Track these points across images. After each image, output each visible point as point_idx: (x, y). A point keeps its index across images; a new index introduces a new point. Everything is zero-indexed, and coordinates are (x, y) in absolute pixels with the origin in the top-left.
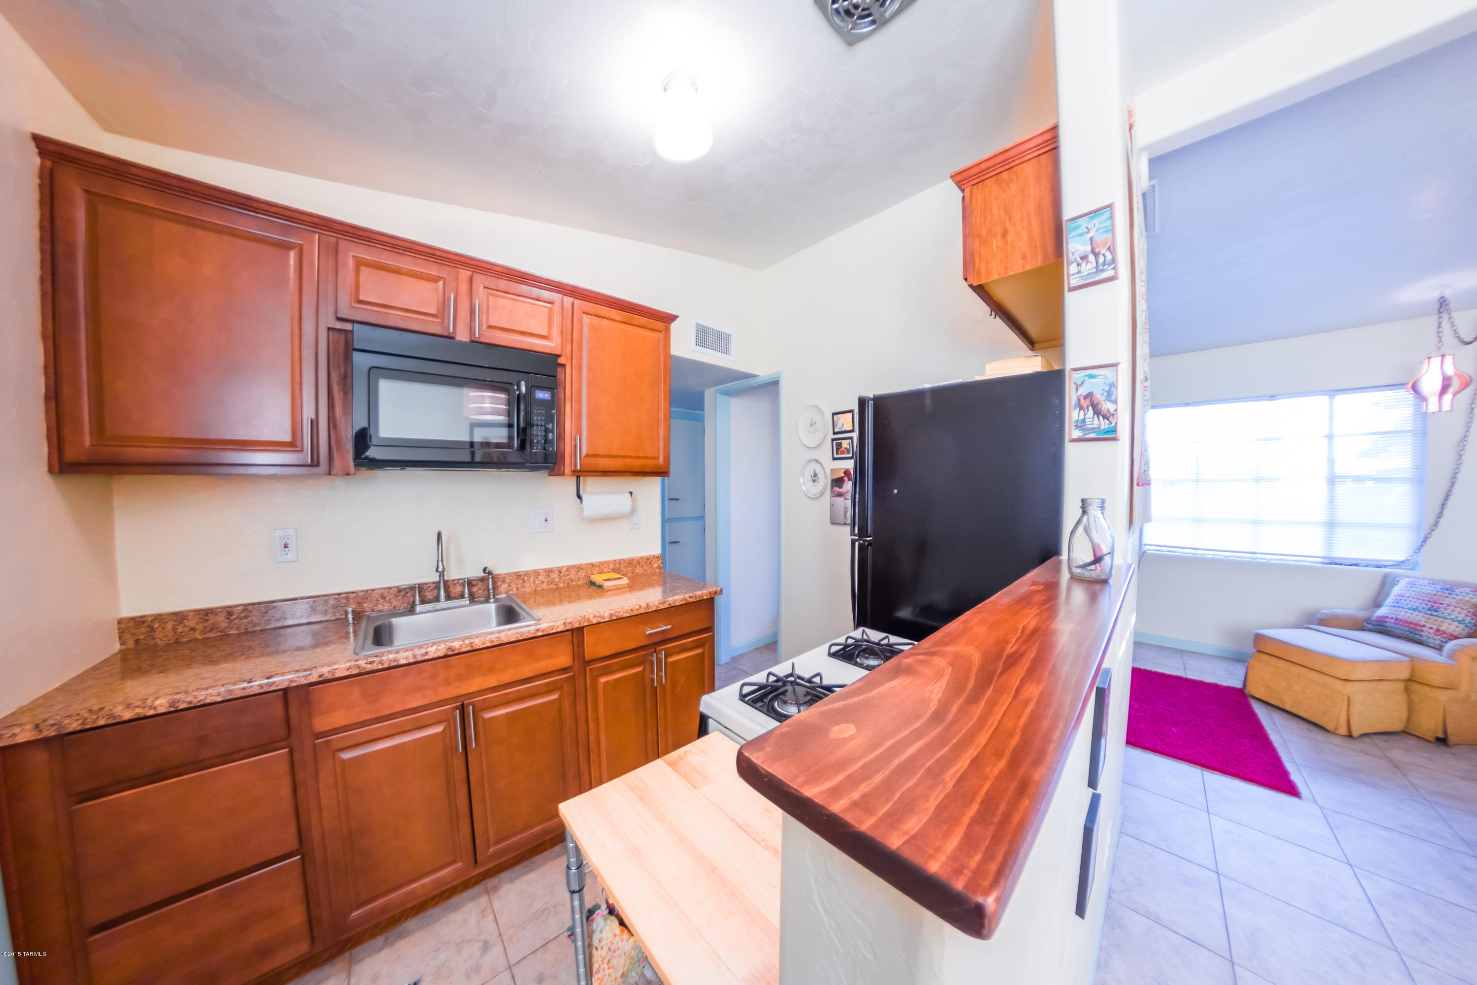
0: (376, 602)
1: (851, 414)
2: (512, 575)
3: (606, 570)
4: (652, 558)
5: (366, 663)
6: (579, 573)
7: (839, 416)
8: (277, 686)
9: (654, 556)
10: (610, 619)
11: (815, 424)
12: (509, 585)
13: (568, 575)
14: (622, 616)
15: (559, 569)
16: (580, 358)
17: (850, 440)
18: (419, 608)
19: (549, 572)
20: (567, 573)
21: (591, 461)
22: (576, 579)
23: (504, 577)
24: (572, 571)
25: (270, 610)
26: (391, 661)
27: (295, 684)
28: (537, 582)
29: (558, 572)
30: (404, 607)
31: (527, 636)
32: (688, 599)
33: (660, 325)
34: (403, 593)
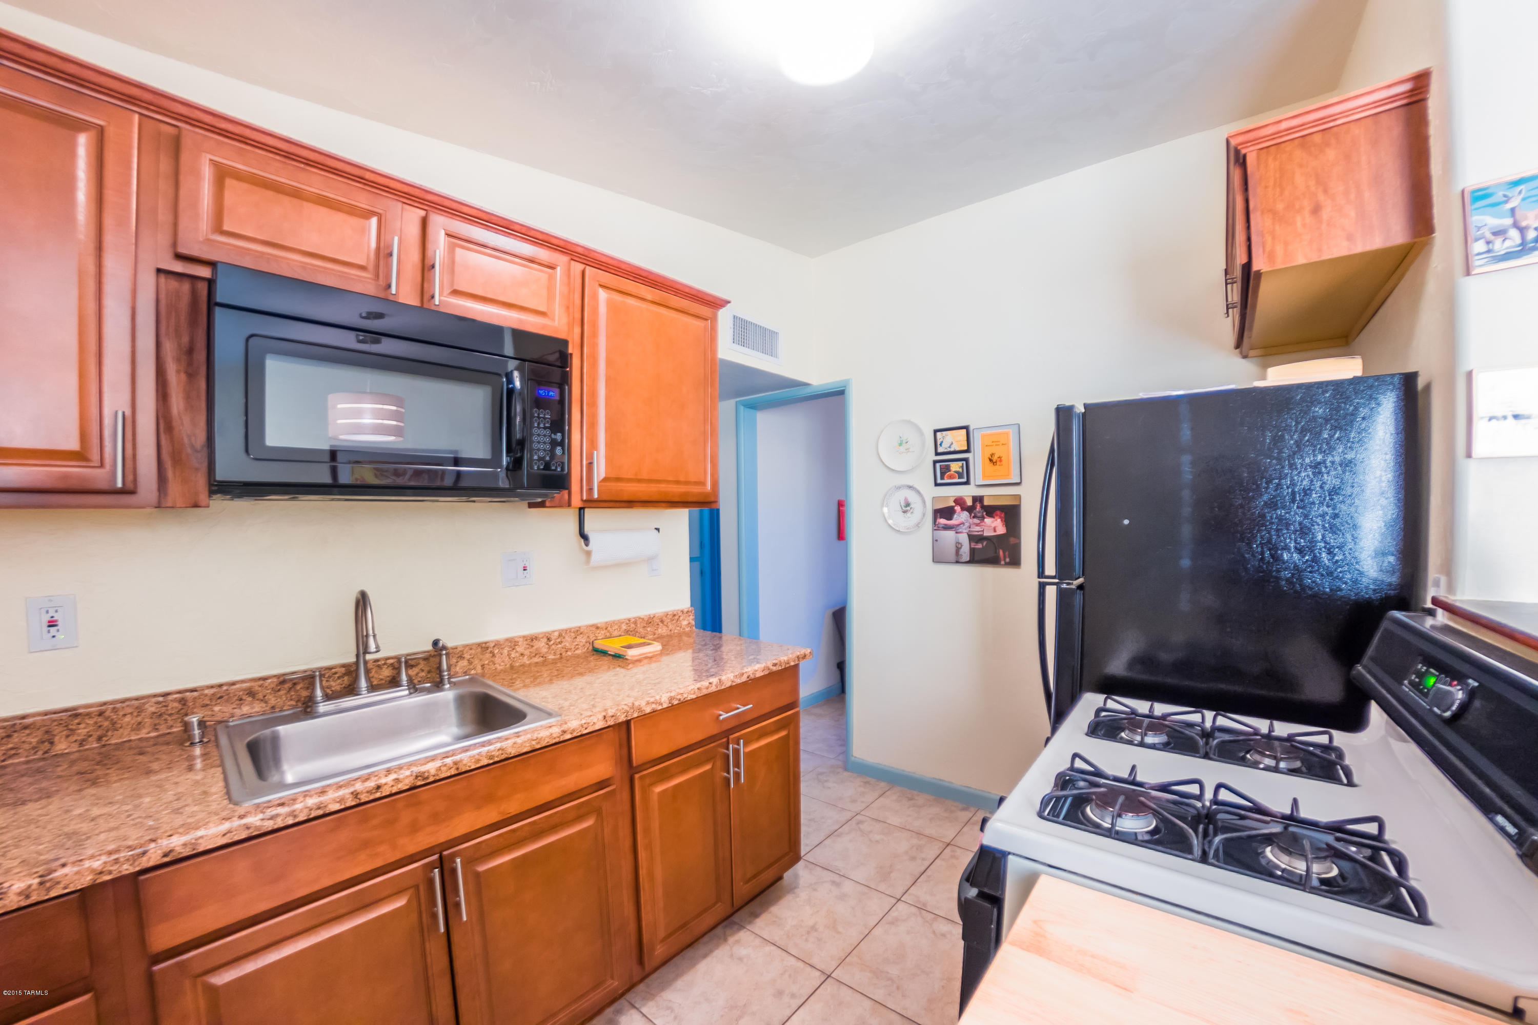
0: (238, 702)
1: (965, 430)
2: (474, 647)
3: (616, 633)
4: (680, 614)
5: (262, 820)
6: (578, 640)
7: (944, 433)
8: (65, 888)
9: (682, 611)
10: (670, 705)
11: (907, 443)
12: (470, 662)
13: (560, 643)
14: (686, 699)
15: (547, 635)
16: (594, 346)
17: (964, 462)
18: (322, 708)
19: (532, 640)
20: (559, 640)
21: (614, 486)
22: (573, 647)
23: (461, 651)
24: (567, 638)
25: (15, 732)
26: (311, 810)
27: (107, 878)
28: (513, 655)
29: (546, 640)
30: (289, 706)
31: (548, 742)
32: (772, 667)
33: (705, 311)
34: (287, 686)
